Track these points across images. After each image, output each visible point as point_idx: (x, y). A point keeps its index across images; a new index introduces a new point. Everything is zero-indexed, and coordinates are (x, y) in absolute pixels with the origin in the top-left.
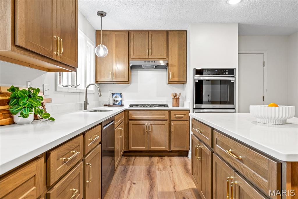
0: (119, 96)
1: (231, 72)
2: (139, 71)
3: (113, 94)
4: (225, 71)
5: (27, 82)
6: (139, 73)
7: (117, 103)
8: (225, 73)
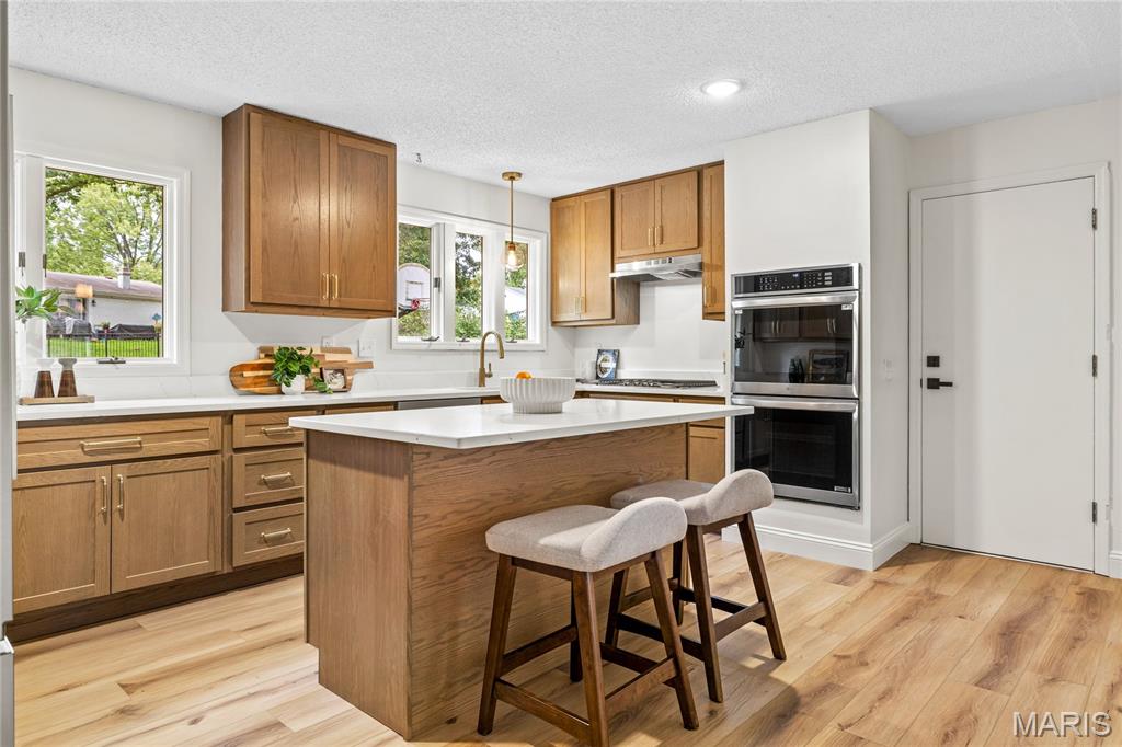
0: (611, 358)
1: (842, 276)
2: (657, 289)
3: (600, 352)
4: (823, 276)
5: (323, 338)
6: (656, 294)
7: (605, 375)
8: (823, 281)
